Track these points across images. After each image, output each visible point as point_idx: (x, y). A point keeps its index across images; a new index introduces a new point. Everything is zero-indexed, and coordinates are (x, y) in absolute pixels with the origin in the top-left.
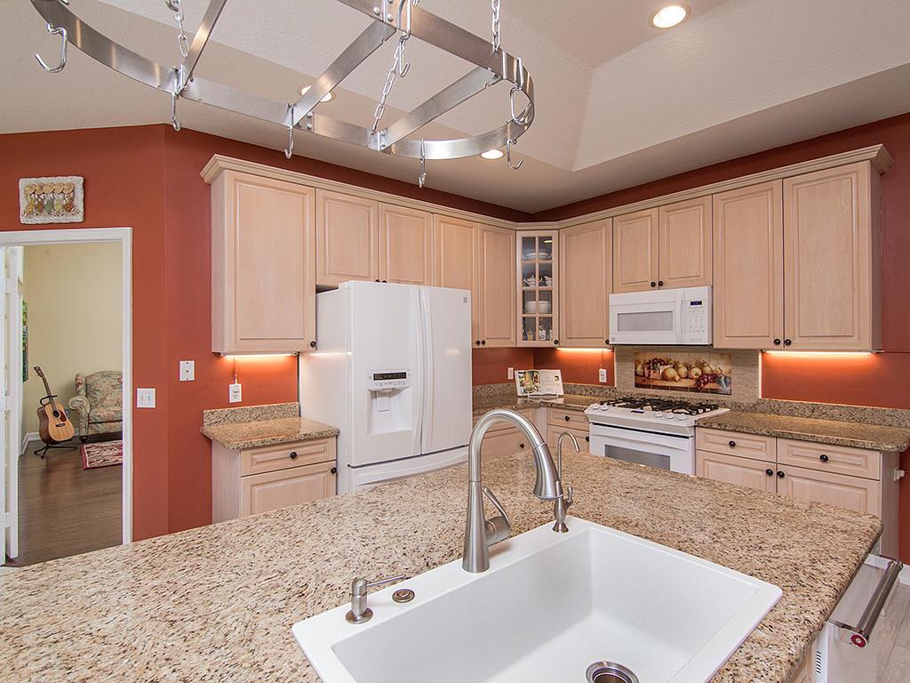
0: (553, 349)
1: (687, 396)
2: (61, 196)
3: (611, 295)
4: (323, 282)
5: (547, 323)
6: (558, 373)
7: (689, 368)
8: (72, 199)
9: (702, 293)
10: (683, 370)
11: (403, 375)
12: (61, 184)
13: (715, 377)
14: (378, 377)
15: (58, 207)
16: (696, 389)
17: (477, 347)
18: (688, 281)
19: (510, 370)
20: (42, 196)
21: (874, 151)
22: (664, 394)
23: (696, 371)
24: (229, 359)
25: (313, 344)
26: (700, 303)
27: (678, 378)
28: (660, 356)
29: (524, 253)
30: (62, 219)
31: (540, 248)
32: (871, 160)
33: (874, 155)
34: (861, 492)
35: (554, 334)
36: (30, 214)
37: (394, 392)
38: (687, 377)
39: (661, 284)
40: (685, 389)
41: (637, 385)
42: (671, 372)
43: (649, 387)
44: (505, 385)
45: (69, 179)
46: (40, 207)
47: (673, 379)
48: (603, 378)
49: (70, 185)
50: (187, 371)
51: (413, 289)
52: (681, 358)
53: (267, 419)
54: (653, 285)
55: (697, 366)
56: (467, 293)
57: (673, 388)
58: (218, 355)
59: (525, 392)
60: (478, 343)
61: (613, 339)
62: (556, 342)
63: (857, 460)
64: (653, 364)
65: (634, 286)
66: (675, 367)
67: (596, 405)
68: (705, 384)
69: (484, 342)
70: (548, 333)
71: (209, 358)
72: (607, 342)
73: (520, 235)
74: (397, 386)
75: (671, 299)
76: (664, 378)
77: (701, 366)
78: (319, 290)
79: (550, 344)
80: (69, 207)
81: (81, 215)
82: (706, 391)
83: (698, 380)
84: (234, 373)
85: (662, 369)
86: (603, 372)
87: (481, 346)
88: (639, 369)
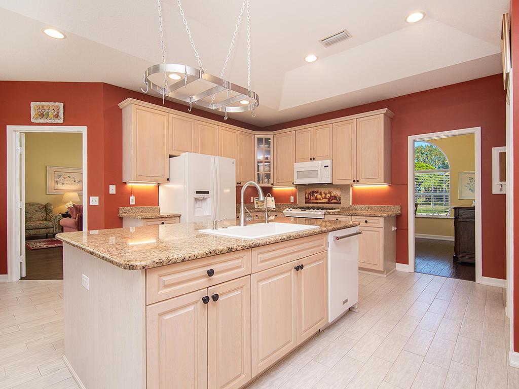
0: (271, 188)
1: (325, 206)
2: (53, 111)
3: (294, 164)
4: (171, 154)
5: (268, 176)
6: (273, 198)
7: (326, 194)
8: (58, 113)
9: (328, 163)
10: (324, 195)
11: (208, 192)
12: (52, 106)
13: (335, 197)
14: (197, 192)
15: (50, 116)
16: (328, 203)
17: (237, 185)
18: (325, 158)
19: (252, 198)
20: (43, 111)
21: (384, 110)
22: (316, 205)
23: (329, 195)
24: (129, 185)
25: (168, 180)
26: (328, 166)
27: (321, 198)
28: (315, 190)
29: (258, 145)
30: (53, 121)
31: (265, 142)
32: (384, 114)
33: (385, 112)
34: (377, 233)
35: (271, 181)
36: (36, 118)
37: (204, 199)
38: (325, 198)
39: (314, 159)
40: (324, 203)
41: (306, 203)
42: (319, 196)
43: (310, 203)
44: (250, 204)
45: (56, 104)
46: (42, 115)
47: (320, 199)
48: (292, 201)
49: (57, 106)
50: (112, 189)
51: (212, 157)
52: (322, 190)
53: (146, 212)
54: (311, 159)
55: (329, 193)
56: (234, 160)
57: (320, 203)
58: (125, 183)
59: (258, 206)
60: (238, 183)
61: (295, 182)
62: (272, 184)
63: (376, 221)
64: (312, 193)
65: (303, 160)
66: (321, 194)
67: (287, 209)
68: (332, 200)
69: (240, 183)
70: (268, 181)
71: (121, 184)
72: (293, 183)
73: (256, 137)
74: (206, 197)
75: (317, 165)
76: (316, 199)
77: (330, 193)
78: (170, 157)
79: (270, 185)
80: (57, 116)
81: (62, 120)
82: (332, 203)
83: (329, 199)
84: (132, 192)
85: (315, 195)
86: (292, 198)
87: (239, 185)
88: (307, 195)
